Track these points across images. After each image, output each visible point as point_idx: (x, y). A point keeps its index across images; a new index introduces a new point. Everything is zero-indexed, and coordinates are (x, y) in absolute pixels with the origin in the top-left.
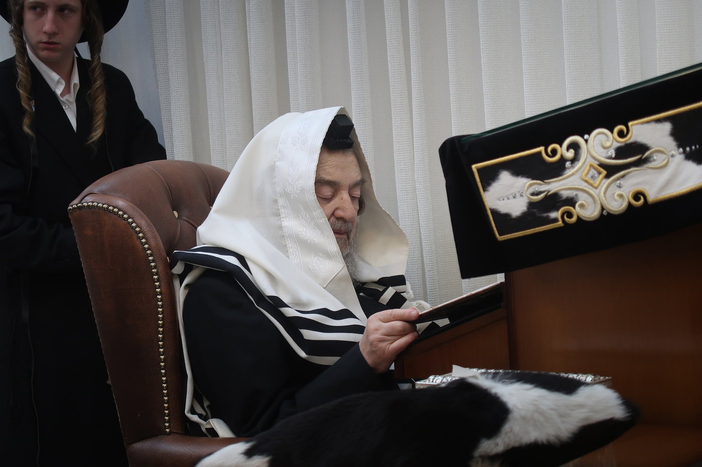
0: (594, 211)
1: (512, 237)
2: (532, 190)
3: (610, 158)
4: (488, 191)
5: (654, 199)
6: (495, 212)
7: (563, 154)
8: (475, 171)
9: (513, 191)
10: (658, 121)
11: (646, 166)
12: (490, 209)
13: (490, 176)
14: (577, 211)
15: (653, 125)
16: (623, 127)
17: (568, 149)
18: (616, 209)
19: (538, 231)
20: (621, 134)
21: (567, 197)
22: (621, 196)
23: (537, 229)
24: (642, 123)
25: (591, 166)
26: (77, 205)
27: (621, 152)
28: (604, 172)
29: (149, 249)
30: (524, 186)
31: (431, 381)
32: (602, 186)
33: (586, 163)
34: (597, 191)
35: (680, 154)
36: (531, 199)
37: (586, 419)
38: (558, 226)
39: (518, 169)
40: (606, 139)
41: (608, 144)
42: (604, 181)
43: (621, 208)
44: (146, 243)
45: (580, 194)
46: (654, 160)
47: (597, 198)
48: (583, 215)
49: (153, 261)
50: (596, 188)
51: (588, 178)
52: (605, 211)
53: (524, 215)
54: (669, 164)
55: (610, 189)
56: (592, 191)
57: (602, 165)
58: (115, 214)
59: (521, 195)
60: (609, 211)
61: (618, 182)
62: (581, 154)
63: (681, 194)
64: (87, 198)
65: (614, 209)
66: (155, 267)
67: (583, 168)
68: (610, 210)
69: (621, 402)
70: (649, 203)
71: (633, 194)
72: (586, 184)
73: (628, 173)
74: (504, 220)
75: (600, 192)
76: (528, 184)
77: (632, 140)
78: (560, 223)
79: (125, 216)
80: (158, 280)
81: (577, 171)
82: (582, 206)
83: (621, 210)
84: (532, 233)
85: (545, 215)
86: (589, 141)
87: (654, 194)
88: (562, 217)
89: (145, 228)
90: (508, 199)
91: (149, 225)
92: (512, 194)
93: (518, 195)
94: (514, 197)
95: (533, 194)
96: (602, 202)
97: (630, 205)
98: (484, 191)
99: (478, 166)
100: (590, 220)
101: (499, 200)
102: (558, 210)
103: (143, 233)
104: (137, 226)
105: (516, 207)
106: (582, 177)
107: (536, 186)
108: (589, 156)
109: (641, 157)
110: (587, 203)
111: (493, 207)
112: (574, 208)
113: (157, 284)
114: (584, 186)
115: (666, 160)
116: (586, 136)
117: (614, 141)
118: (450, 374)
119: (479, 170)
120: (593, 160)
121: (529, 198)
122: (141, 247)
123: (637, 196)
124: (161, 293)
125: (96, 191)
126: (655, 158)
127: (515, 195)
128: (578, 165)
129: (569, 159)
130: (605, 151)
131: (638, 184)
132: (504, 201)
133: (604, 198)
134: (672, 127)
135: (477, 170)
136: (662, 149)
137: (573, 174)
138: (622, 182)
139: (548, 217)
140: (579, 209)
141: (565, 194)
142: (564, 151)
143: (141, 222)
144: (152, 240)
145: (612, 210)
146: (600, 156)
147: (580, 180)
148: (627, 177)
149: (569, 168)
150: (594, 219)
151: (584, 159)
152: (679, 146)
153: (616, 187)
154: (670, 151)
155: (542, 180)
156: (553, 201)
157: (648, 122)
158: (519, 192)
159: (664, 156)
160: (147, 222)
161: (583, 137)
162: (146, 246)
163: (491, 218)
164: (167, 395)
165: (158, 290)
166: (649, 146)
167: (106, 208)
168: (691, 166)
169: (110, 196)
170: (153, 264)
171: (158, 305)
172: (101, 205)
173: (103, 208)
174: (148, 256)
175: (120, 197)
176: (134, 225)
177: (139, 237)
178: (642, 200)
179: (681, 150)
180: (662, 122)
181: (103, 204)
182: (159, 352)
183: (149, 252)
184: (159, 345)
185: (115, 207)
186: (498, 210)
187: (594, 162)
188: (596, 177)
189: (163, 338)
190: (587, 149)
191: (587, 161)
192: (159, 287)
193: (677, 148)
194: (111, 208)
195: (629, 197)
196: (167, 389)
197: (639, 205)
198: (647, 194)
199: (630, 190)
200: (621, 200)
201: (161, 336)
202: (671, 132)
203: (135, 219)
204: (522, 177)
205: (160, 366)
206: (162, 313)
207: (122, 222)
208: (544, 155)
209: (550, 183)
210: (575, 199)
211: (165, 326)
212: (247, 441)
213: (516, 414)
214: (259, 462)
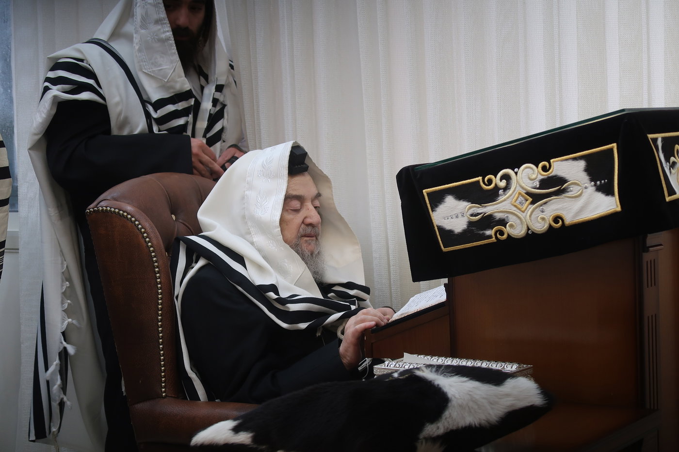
0: (521, 231)
1: (454, 249)
2: (471, 212)
3: (535, 188)
4: (436, 211)
5: (571, 222)
6: (441, 229)
7: (497, 184)
8: (425, 194)
9: (456, 212)
10: (575, 159)
11: (564, 195)
13: (437, 199)
14: (508, 230)
15: (571, 162)
16: (546, 163)
17: (501, 180)
18: (540, 230)
19: (475, 245)
20: (545, 169)
21: (500, 219)
22: (543, 219)
23: (475, 243)
24: (562, 160)
25: (520, 194)
26: (93, 209)
27: (544, 184)
28: (530, 200)
29: (151, 247)
30: (465, 208)
31: (387, 365)
33: (515, 192)
34: (524, 214)
35: (592, 186)
36: (471, 219)
37: (512, 405)
38: (491, 242)
39: (461, 194)
40: (532, 172)
41: (534, 176)
42: (530, 206)
43: (543, 229)
44: (149, 242)
45: (510, 216)
46: (571, 191)
47: (524, 220)
48: (513, 233)
49: (155, 257)
50: (523, 212)
51: (517, 203)
52: (530, 231)
53: (465, 232)
54: (583, 195)
55: (534, 213)
56: (520, 214)
57: (528, 193)
58: (124, 217)
59: (462, 216)
61: (541, 208)
62: (511, 184)
63: (593, 219)
64: (102, 204)
65: (538, 230)
66: (156, 262)
67: (513, 195)
68: (534, 230)
70: (566, 225)
71: (553, 217)
72: (515, 209)
73: (550, 201)
74: (448, 235)
75: (526, 216)
76: (468, 207)
77: (553, 174)
78: (493, 239)
79: (133, 219)
80: (158, 272)
81: (508, 198)
82: (512, 226)
83: (542, 231)
85: (481, 232)
86: (518, 174)
87: (570, 218)
88: (496, 234)
89: (149, 229)
90: (452, 218)
91: (152, 227)
92: (455, 214)
93: (460, 215)
94: (457, 217)
95: (472, 215)
96: (528, 223)
97: (550, 226)
98: (433, 211)
99: (428, 191)
100: (518, 237)
101: (444, 219)
102: (492, 229)
103: (147, 234)
104: (142, 228)
105: (458, 225)
106: (512, 203)
107: (475, 209)
108: (518, 185)
109: (561, 188)
110: (516, 223)
111: (440, 224)
112: (505, 227)
113: (158, 275)
114: (514, 209)
115: (581, 191)
116: (516, 170)
117: (539, 174)
118: (402, 359)
119: (428, 194)
120: (521, 189)
123: (557, 219)
124: (160, 283)
125: (109, 198)
126: (571, 189)
127: (457, 215)
128: (510, 192)
129: (502, 188)
130: (532, 182)
131: (557, 210)
132: (449, 220)
133: (529, 221)
134: (585, 164)
135: (427, 194)
136: (577, 182)
137: (505, 200)
138: (544, 207)
139: (484, 234)
140: (509, 228)
141: (498, 216)
142: (497, 181)
143: (146, 225)
144: (154, 239)
145: (536, 230)
146: (526, 186)
147: (510, 205)
148: (548, 204)
149: (501, 195)
150: (521, 237)
151: (514, 188)
152: (592, 180)
153: (539, 212)
154: (584, 184)
155: (480, 204)
156: (488, 221)
157: (566, 160)
158: (461, 213)
159: (579, 188)
160: (150, 225)
161: (514, 170)
162: (150, 244)
163: (438, 234)
164: (164, 366)
165: (159, 280)
166: (567, 179)
167: (117, 212)
168: (600, 196)
169: (121, 202)
170: (154, 259)
171: (158, 293)
172: (113, 209)
173: (114, 212)
174: (150, 252)
175: (128, 203)
176: (140, 226)
177: (143, 237)
178: (560, 223)
179: (593, 183)
180: (578, 160)
181: (115, 209)
182: (158, 330)
183: (151, 249)
184: (158, 325)
185: (124, 212)
186: (443, 227)
187: (522, 190)
188: (523, 203)
189: (161, 319)
190: (517, 180)
191: (517, 190)
192: (159, 278)
193: (589, 182)
194: (121, 212)
195: (549, 220)
196: (164, 360)
197: (558, 227)
198: (564, 219)
199: (551, 214)
200: (543, 222)
201: (160, 318)
202: (585, 168)
203: (141, 222)
204: (464, 201)
205: (159, 342)
206: (161, 299)
207: (130, 224)
208: (482, 183)
209: (485, 206)
210: (506, 220)
211: (163, 309)
212: (235, 419)
213: (454, 403)
214: (244, 438)
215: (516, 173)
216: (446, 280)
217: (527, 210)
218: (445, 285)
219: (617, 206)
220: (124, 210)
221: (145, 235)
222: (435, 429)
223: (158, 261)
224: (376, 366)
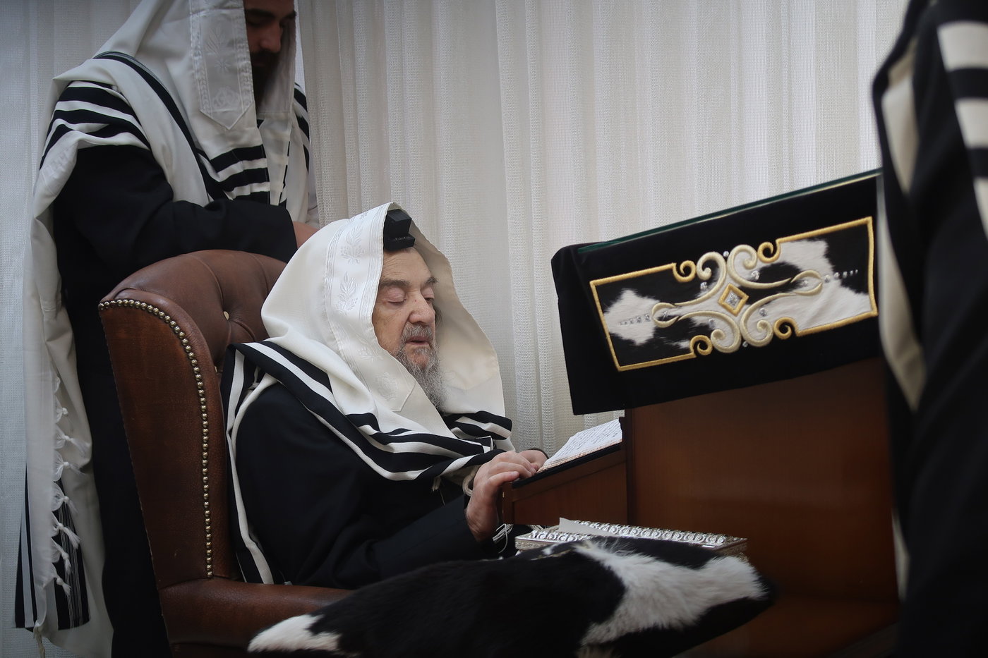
0: (732, 342)
1: (634, 368)
2: (659, 314)
3: (753, 280)
4: (608, 312)
5: (804, 331)
6: (615, 338)
7: (698, 273)
8: (593, 288)
9: (639, 313)
10: (811, 239)
11: (795, 291)
12: (610, 334)
13: (611, 295)
14: (713, 341)
15: (805, 244)
16: (769, 245)
17: (704, 268)
18: (758, 341)
19: (665, 362)
20: (767, 253)
21: (701, 324)
22: (764, 326)
23: (664, 359)
24: (792, 241)
25: (731, 288)
26: (109, 302)
27: (766, 274)
28: (746, 297)
29: (194, 358)
30: (651, 308)
31: (534, 536)
32: (743, 313)
33: (724, 286)
34: (737, 318)
35: (836, 279)
36: (659, 324)
37: (715, 598)
38: (689, 358)
39: (645, 288)
40: (749, 257)
41: (751, 264)
42: (745, 307)
43: (763, 340)
44: (190, 351)
45: (717, 321)
46: (805, 285)
47: (736, 327)
48: (720, 346)
49: (199, 372)
50: (736, 315)
51: (727, 303)
52: (745, 343)
53: (650, 343)
54: (822, 291)
55: (751, 316)
56: (730, 319)
57: (743, 288)
58: (155, 315)
59: (647, 319)
61: (762, 309)
62: (719, 274)
63: (835, 327)
64: (123, 294)
65: (756, 341)
66: (201, 380)
67: (721, 291)
68: (750, 341)
70: (797, 335)
71: (778, 323)
72: (723, 310)
73: (774, 299)
74: (625, 346)
75: (740, 320)
76: (655, 307)
77: (779, 261)
78: (692, 354)
79: (168, 318)
80: (204, 396)
81: (713, 294)
82: (718, 335)
83: (762, 343)
84: (658, 364)
85: (674, 344)
86: (729, 259)
87: (802, 327)
88: (695, 347)
89: (190, 333)
90: (632, 322)
91: (195, 330)
92: (636, 317)
93: (643, 319)
94: (639, 321)
95: (661, 319)
96: (742, 332)
97: (775, 336)
98: (604, 311)
99: (597, 283)
100: (727, 352)
101: (621, 323)
102: (690, 339)
103: (188, 339)
104: (181, 330)
105: (641, 333)
106: (720, 301)
107: (665, 309)
108: (728, 276)
109: (789, 281)
110: (724, 332)
111: (613, 332)
112: (709, 337)
113: (203, 399)
114: (722, 312)
115: (819, 285)
116: (726, 253)
117: (759, 260)
118: (557, 526)
119: (598, 287)
120: (732, 282)
121: (656, 323)
122: (184, 354)
123: (784, 326)
124: (206, 411)
125: (132, 286)
126: (806, 282)
127: (640, 318)
128: (716, 286)
129: (704, 279)
130: (748, 271)
131: (785, 312)
132: (627, 325)
133: (744, 328)
134: (827, 246)
135: (596, 287)
136: (814, 272)
137: (708, 298)
138: (766, 309)
139: (678, 346)
140: (715, 338)
141: (699, 320)
142: (698, 269)
143: (187, 329)
144: (197, 347)
145: (754, 342)
146: (741, 277)
147: (717, 304)
148: (771, 303)
149: (704, 290)
150: (731, 351)
151: (723, 280)
152: (835, 270)
153: (759, 315)
154: (825, 275)
155: (673, 302)
156: (685, 328)
157: (799, 240)
158: (645, 315)
159: (817, 281)
160: (192, 326)
161: (722, 254)
162: (191, 354)
163: (611, 345)
164: (210, 532)
165: (204, 407)
166: (799, 268)
167: (145, 307)
168: (848, 294)
169: (149, 292)
170: (198, 376)
171: (202, 425)
172: (138, 303)
173: (140, 306)
174: (192, 366)
175: (161, 295)
176: (177, 328)
177: (182, 343)
178: (789, 331)
179: (837, 274)
180: (816, 240)
181: (141, 302)
182: (202, 480)
183: (194, 361)
185: (154, 307)
186: (619, 336)
187: (734, 283)
188: (736, 302)
189: (207, 464)
190: (727, 268)
191: (726, 282)
192: (205, 403)
193: (832, 272)
194: (151, 307)
195: (773, 327)
196: (210, 524)
197: (786, 338)
198: (795, 326)
199: (776, 319)
200: (764, 331)
201: (204, 461)
202: (827, 251)
203: (179, 322)
204: (649, 297)
205: (203, 497)
206: (207, 434)
207: (163, 324)
208: (675, 273)
209: (681, 306)
210: (710, 327)
211: (210, 450)
212: (313, 614)
213: (632, 594)
214: (327, 641)
215: (726, 259)
216: (622, 413)
217: (742, 311)
218: (621, 420)
219: (872, 309)
220: (155, 304)
221: (185, 341)
222: (604, 632)
224: (518, 538)
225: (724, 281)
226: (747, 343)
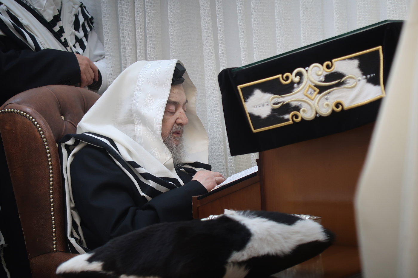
0: (311, 114)
1: (262, 130)
2: (274, 101)
3: (321, 82)
4: (247, 101)
5: (348, 107)
6: (251, 115)
7: (293, 79)
9: (263, 101)
10: (351, 59)
11: (342, 86)
13: (248, 93)
15: (348, 61)
16: (329, 63)
17: (296, 76)
18: (325, 113)
19: (277, 127)
20: (328, 67)
21: (295, 106)
22: (327, 105)
23: (277, 125)
24: (341, 60)
25: (310, 86)
27: (329, 78)
28: (318, 90)
29: (45, 138)
30: (269, 99)
32: (316, 99)
33: (307, 85)
34: (313, 102)
35: (364, 79)
36: (273, 107)
37: (300, 240)
38: (289, 124)
39: (266, 88)
40: (319, 70)
41: (320, 73)
42: (318, 95)
43: (327, 113)
44: (43, 134)
45: (303, 104)
46: (348, 83)
47: (313, 106)
48: (305, 117)
49: (47, 145)
50: (312, 100)
51: (308, 94)
53: (269, 117)
54: (357, 86)
55: (321, 101)
56: (310, 102)
57: (316, 86)
58: (24, 116)
59: (267, 104)
60: (320, 114)
61: (326, 96)
62: (304, 79)
63: (365, 104)
64: (8, 106)
65: (324, 113)
66: (48, 149)
67: (305, 88)
69: (323, 230)
70: (345, 109)
71: (335, 103)
72: (306, 98)
73: (332, 91)
74: (257, 120)
75: (315, 103)
76: (271, 98)
77: (334, 71)
78: (291, 122)
79: (31, 117)
80: (50, 157)
81: (301, 90)
82: (304, 111)
83: (326, 114)
84: (274, 127)
85: (282, 116)
86: (309, 71)
87: (348, 104)
88: (292, 118)
89: (43, 125)
90: (260, 106)
91: (45, 123)
92: (262, 104)
93: (265, 104)
94: (263, 106)
95: (274, 104)
96: (316, 109)
97: (333, 111)
98: (245, 101)
99: (241, 87)
100: (308, 119)
101: (254, 107)
102: (289, 113)
103: (41, 128)
104: (38, 124)
105: (264, 112)
106: (304, 93)
107: (276, 99)
108: (308, 80)
109: (340, 81)
110: (307, 109)
111: (250, 112)
112: (299, 112)
113: (49, 159)
114: (305, 99)
115: (356, 83)
116: (307, 68)
117: (324, 71)
119: (242, 89)
120: (310, 83)
121: (272, 106)
122: (39, 136)
123: (337, 105)
124: (51, 165)
125: (13, 102)
126: (349, 81)
127: (264, 104)
128: (302, 86)
129: (296, 82)
130: (318, 77)
131: (338, 98)
132: (257, 108)
133: (317, 106)
134: (359, 62)
135: (240, 89)
136: (353, 76)
137: (298, 92)
138: (328, 96)
139: (283, 118)
140: (302, 113)
141: (294, 104)
142: (293, 77)
143: (40, 122)
144: (46, 132)
145: (322, 114)
146: (315, 80)
147: (303, 95)
148: (331, 93)
149: (296, 88)
150: (311, 119)
152: (364, 74)
153: (324, 99)
154: (358, 77)
155: (280, 95)
156: (287, 108)
157: (344, 60)
158: (266, 102)
159: (354, 81)
160: (44, 121)
161: (305, 69)
162: (43, 136)
163: (249, 119)
164: (55, 228)
165: (50, 163)
166: (345, 74)
167: (19, 112)
168: (370, 86)
169: (22, 105)
170: (47, 147)
171: (50, 172)
173: (17, 112)
174: (44, 142)
175: (28, 106)
176: (36, 123)
177: (38, 130)
178: (341, 108)
179: (364, 77)
180: (353, 59)
181: (17, 110)
182: (50, 201)
183: (45, 139)
184: (50, 197)
185: (24, 112)
186: (253, 114)
187: (312, 84)
188: (313, 93)
189: (53, 193)
190: (308, 76)
191: (308, 83)
192: (51, 161)
193: (362, 76)
194: (22, 112)
195: (332, 106)
196: (55, 224)
197: (339, 111)
198: (343, 104)
199: (333, 101)
200: (328, 108)
201: (51, 191)
202: (358, 65)
203: (37, 119)
204: (268, 93)
205: (51, 210)
206: (52, 177)
207: (28, 121)
208: (281, 80)
209: (284, 97)
210: (300, 107)
211: (54, 185)
214: (96, 266)
216: (257, 154)
217: (316, 98)
218: (257, 161)
219: (383, 93)
220: (24, 111)
221: (40, 129)
223: (49, 150)
225: (307, 82)
226: (319, 115)
